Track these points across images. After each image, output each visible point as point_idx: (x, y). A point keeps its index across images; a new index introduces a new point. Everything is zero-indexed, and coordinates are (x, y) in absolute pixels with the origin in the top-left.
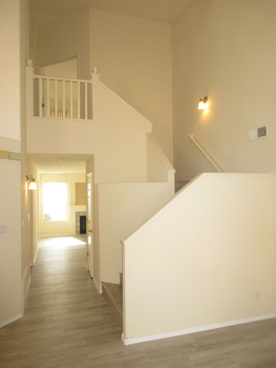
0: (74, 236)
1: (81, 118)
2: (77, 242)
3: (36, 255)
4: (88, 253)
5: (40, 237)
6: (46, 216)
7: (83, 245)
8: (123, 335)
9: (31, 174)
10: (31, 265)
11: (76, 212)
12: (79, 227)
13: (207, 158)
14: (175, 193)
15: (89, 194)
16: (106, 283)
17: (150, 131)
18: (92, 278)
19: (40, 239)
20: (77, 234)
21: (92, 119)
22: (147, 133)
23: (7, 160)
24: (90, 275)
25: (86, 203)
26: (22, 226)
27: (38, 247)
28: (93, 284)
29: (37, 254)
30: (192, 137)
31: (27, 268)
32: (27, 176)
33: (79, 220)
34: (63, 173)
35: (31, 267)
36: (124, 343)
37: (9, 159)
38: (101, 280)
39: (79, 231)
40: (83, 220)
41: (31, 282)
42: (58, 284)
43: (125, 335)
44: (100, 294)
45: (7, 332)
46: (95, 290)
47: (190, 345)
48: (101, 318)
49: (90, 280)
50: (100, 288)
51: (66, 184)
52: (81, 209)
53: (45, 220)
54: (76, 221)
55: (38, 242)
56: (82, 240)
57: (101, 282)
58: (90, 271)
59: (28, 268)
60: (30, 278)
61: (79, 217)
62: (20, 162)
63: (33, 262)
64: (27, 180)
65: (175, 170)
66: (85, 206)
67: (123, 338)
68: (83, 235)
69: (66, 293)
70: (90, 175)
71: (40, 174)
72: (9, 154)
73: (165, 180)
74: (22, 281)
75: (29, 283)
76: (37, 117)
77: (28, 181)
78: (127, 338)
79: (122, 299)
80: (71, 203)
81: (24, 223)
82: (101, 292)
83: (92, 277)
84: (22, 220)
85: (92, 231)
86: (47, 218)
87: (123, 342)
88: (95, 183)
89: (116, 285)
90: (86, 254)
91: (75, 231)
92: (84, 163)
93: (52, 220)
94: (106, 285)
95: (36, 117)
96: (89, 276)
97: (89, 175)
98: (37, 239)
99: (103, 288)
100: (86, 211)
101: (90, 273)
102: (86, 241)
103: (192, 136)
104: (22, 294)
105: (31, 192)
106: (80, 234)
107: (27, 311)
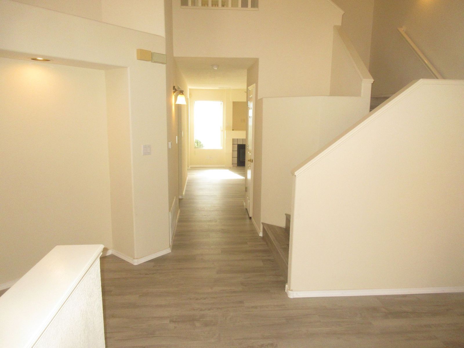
0: (230, 168)
1: (242, 6)
2: (234, 176)
3: (185, 187)
4: (246, 188)
5: (190, 167)
6: (197, 143)
7: (241, 180)
8: (287, 286)
9: (179, 86)
10: (180, 197)
11: (233, 139)
12: (237, 158)
13: (424, 62)
14: (370, 111)
15: (251, 113)
16: (268, 225)
17: (339, 23)
18: (250, 218)
19: (190, 169)
20: (233, 167)
21: (257, 7)
22: (335, 26)
23: (149, 63)
24: (249, 215)
25: (246, 129)
26: (169, 149)
27: (187, 178)
28: (252, 224)
29: (187, 186)
30: (403, 31)
31: (175, 200)
32: (174, 87)
33: (236, 149)
34: (217, 88)
35: (180, 200)
36: (288, 295)
37: (152, 61)
38: (262, 220)
39: (237, 163)
40: (241, 149)
41: (180, 216)
42: (210, 221)
43: (289, 287)
44: (261, 237)
45: (154, 267)
46: (254, 232)
47: (375, 309)
48: (260, 264)
49: (248, 220)
50: (260, 229)
51: (221, 104)
52: (240, 135)
53: (195, 148)
54: (233, 151)
55: (188, 173)
56: (240, 174)
57: (262, 223)
58: (248, 210)
59: (176, 198)
60: (179, 212)
61: (236, 146)
62: (165, 65)
63: (182, 195)
64: (174, 92)
65: (374, 78)
66: (245, 132)
67: (287, 290)
68: (241, 168)
69: (219, 231)
70: (252, 88)
71: (190, 89)
72: (152, 54)
73: (357, 94)
74: (170, 213)
75: (178, 217)
76: (186, 7)
77: (175, 94)
78: (292, 290)
79: (288, 245)
80: (227, 128)
81: (171, 144)
82: (261, 235)
83: (250, 216)
84: (168, 141)
85: (252, 161)
86: (198, 145)
87: (286, 294)
88: (259, 98)
89: (280, 228)
90: (244, 189)
91: (231, 163)
92: (245, 73)
93: (204, 148)
94: (267, 228)
95: (184, 7)
96: (247, 216)
97: (250, 88)
98: (187, 170)
99: (264, 230)
100: (245, 138)
101: (249, 212)
102: (245, 175)
103: (403, 29)
104: (169, 227)
105: (179, 108)
106: (238, 167)
107: (175, 246)
